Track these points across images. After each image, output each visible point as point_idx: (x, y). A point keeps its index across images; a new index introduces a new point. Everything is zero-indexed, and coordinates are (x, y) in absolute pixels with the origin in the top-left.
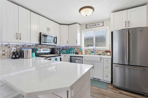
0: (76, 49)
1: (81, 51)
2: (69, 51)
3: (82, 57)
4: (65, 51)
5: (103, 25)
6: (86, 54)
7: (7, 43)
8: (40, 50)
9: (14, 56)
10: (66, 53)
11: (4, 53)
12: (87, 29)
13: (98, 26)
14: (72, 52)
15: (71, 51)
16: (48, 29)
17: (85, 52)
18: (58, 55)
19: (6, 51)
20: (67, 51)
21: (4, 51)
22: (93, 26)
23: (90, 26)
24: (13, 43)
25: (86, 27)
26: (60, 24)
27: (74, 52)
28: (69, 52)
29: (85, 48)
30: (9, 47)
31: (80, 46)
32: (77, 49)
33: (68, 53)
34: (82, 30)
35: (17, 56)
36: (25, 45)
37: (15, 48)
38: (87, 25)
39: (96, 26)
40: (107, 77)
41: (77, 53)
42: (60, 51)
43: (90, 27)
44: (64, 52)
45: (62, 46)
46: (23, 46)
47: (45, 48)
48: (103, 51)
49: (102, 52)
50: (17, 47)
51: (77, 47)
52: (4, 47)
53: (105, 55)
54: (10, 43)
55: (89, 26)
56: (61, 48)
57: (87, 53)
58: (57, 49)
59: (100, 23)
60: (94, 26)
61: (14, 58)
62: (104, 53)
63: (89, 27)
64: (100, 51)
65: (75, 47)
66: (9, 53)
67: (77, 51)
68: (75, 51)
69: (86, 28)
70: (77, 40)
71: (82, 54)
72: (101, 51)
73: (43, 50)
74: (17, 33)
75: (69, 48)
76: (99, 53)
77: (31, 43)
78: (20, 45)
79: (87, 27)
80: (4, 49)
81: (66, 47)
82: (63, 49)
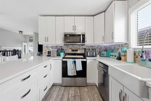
1: (124, 54)
3: (108, 66)
10: (107, 57)
14: (113, 56)
19: (46, 50)
20: (108, 53)
24: (50, 45)
27: (115, 56)
31: (126, 44)
33: (109, 57)
36: (58, 46)
41: (119, 58)
44: (103, 54)
45: (105, 45)
58: (89, 50)
61: (48, 56)
65: (119, 46)
68: (117, 54)
71: (126, 60)
74: (46, 37)
75: (113, 48)
78: (54, 46)
81: (109, 46)
82: (106, 49)
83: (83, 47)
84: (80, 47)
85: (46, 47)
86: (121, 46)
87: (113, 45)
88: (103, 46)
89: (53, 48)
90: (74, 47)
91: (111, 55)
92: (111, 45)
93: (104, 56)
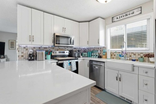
0: (99, 52)
1: (104, 54)
2: (90, 53)
3: (104, 62)
4: (87, 53)
5: (141, 13)
6: (113, 58)
7: (25, 46)
8: (56, 53)
9: (30, 58)
10: (88, 57)
11: (22, 54)
12: (114, 24)
13: (131, 15)
14: (94, 55)
15: (92, 54)
16: (64, 29)
17: (111, 55)
18: (74, 58)
19: (24, 53)
20: (89, 54)
21: (22, 53)
22: (123, 18)
23: (119, 17)
24: (30, 46)
25: (112, 20)
26: (79, 22)
27: (97, 56)
28: (90, 55)
29: (111, 50)
30: (27, 49)
31: (104, 47)
32: (101, 51)
33: (89, 57)
34: (106, 26)
35: (32, 58)
36: (41, 47)
37: (32, 50)
38: (114, 18)
39: (128, 16)
40: (146, 100)
41: (100, 57)
42: (79, 54)
43: (119, 19)
44: (85, 55)
45: (84, 47)
46: (40, 48)
47: (62, 50)
48: (142, 55)
49: (139, 56)
50: (34, 49)
51: (101, 48)
52: (23, 49)
53: (144, 61)
54: (28, 46)
55: (117, 18)
56: (83, 50)
57: (115, 57)
58: (76, 51)
59: (135, 11)
60: (125, 17)
61: (30, 60)
62: (142, 57)
63: (117, 20)
64: (135, 55)
65: (98, 48)
66: (26, 54)
67: (101, 53)
68: (97, 54)
69: (112, 22)
70: (99, 40)
71: (106, 58)
72: (137, 54)
73: (59, 52)
74: (30, 36)
75: (92, 50)
76: (133, 57)
77: (44, 44)
78: (37, 47)
79: (114, 20)
80: (22, 51)
81: (88, 48)
82: (84, 51)
83: (68, 49)
84: (65, 48)
85: (24, 48)
86: (99, 48)
87: (92, 48)
88: (82, 48)
89: (40, 49)
90: (60, 48)
91: (92, 55)
92: (90, 48)
93: (86, 56)
